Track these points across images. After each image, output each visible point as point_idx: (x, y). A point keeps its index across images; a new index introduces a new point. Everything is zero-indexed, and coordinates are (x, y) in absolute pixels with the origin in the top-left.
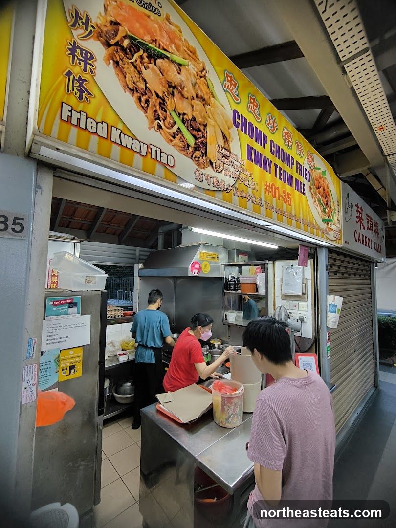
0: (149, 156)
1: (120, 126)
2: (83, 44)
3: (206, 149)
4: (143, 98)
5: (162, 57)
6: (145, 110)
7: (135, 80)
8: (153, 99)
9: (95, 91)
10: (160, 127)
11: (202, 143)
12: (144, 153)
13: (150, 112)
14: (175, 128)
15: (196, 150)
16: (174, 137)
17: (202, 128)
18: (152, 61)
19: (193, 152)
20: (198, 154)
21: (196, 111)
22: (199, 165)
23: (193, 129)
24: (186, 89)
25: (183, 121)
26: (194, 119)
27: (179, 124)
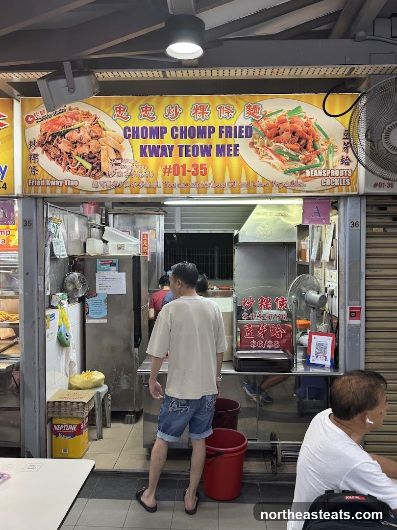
0: (64, 186)
1: (50, 178)
2: (33, 153)
3: (100, 166)
4: (59, 159)
5: (68, 131)
6: (60, 164)
7: (55, 153)
8: (65, 156)
9: (39, 169)
10: (69, 168)
11: (97, 164)
12: (61, 185)
13: (63, 164)
14: (78, 164)
15: (93, 170)
16: (77, 170)
17: (96, 155)
18: (63, 138)
19: (91, 172)
20: (94, 172)
21: (92, 146)
22: (95, 178)
23: (90, 159)
24: (84, 139)
25: (83, 158)
26: (91, 152)
27: (81, 160)
